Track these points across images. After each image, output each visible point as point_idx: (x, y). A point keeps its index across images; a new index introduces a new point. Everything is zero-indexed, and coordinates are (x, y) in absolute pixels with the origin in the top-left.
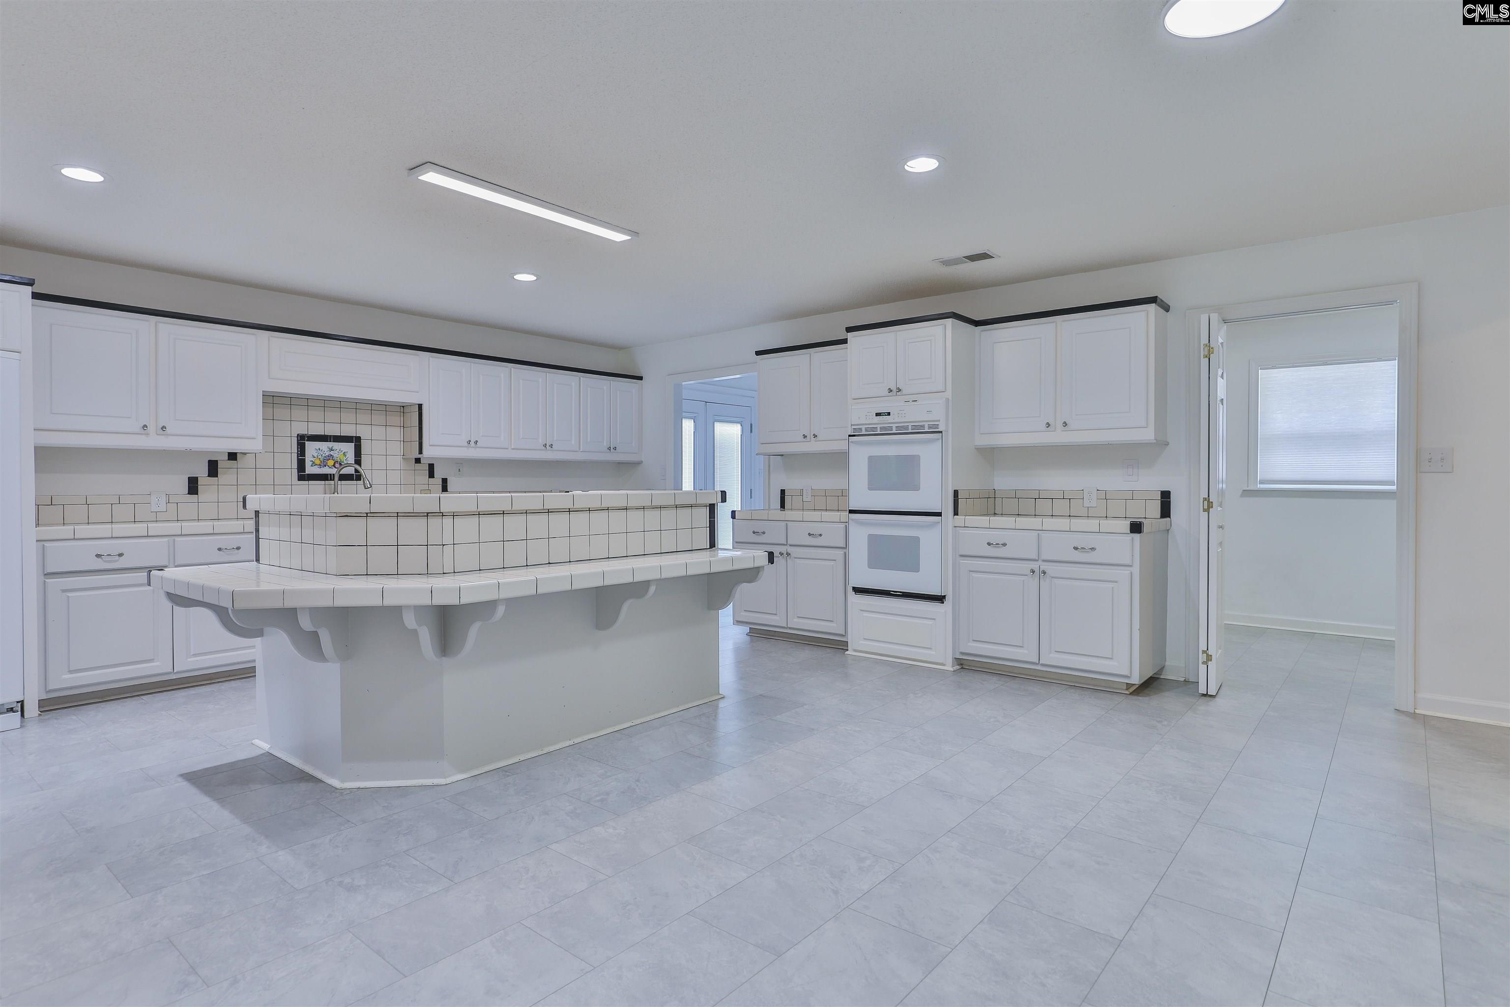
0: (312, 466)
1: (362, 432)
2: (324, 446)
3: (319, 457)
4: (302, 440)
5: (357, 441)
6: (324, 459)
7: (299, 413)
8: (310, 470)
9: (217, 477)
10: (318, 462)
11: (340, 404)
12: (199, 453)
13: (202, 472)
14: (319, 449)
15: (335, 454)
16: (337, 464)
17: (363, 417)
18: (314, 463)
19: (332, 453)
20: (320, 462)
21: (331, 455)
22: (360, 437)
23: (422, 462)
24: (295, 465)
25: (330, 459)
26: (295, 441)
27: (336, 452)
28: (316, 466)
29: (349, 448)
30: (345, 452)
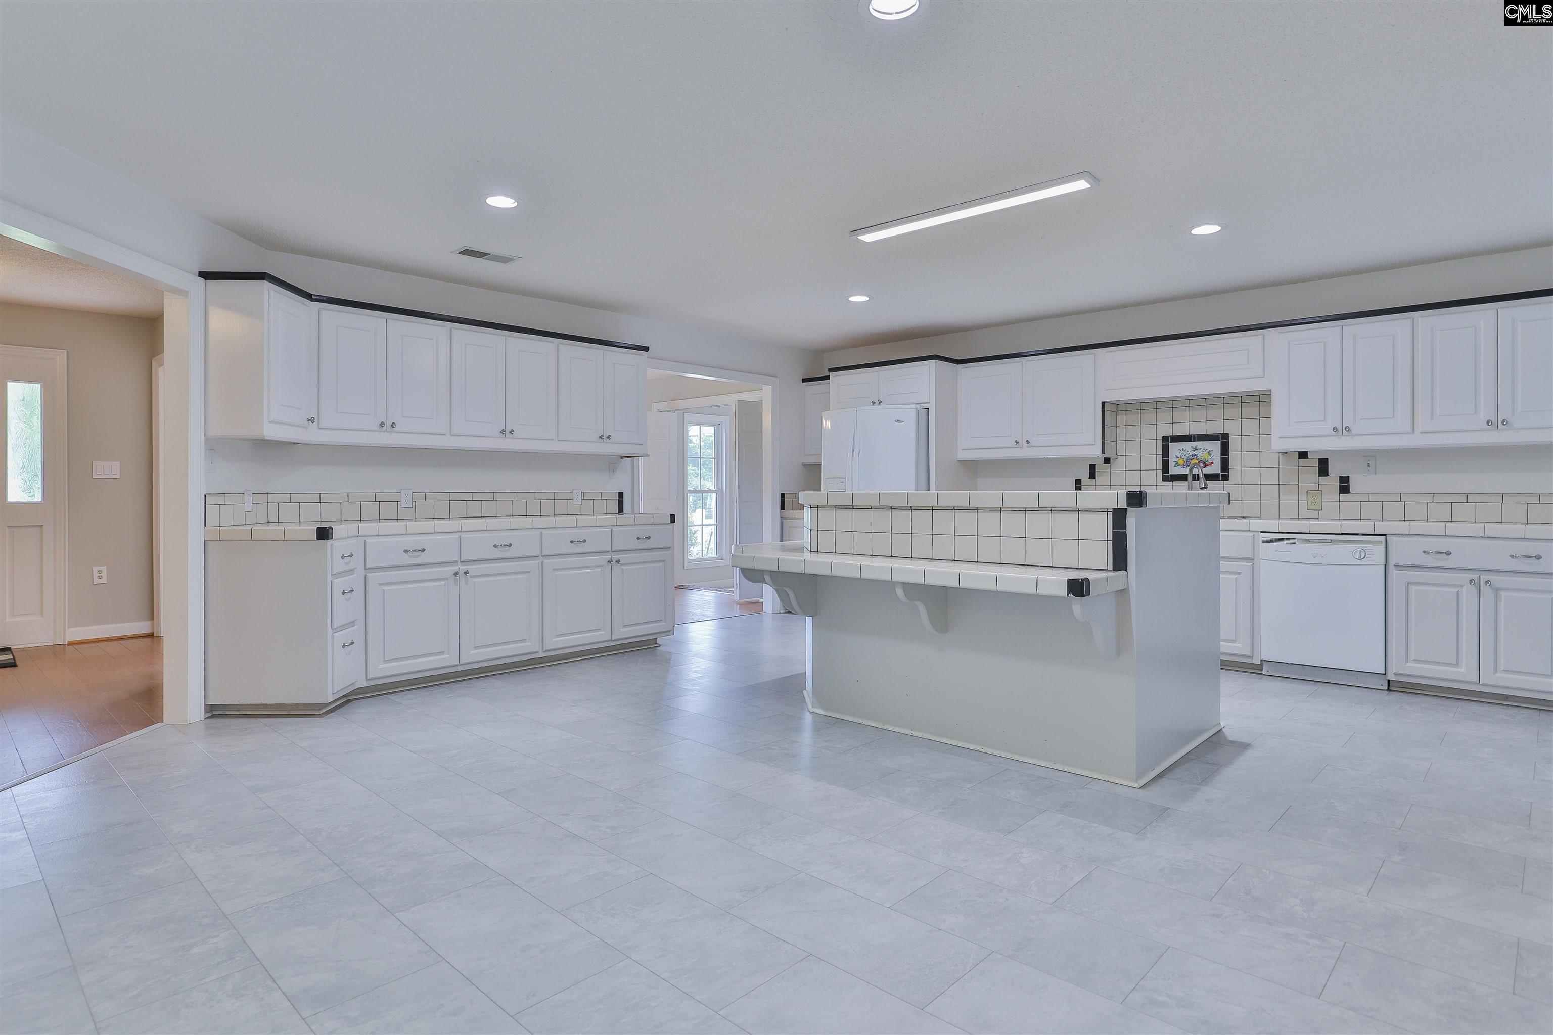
0: (1175, 466)
1: (1231, 428)
2: (1188, 446)
3: (1183, 457)
4: (1167, 440)
5: (1224, 439)
6: (1188, 459)
7: (1164, 416)
8: (1173, 470)
9: (1095, 478)
10: (1181, 462)
11: (1205, 402)
12: (1082, 459)
13: (1084, 474)
14: (1183, 449)
15: (1199, 454)
16: (1201, 464)
17: (1231, 412)
18: (1177, 463)
19: (1196, 452)
20: (1183, 462)
21: (1195, 455)
22: (1228, 434)
23: (1309, 457)
24: (1160, 466)
25: (1193, 459)
26: (1160, 443)
27: (1200, 451)
28: (1179, 467)
29: (1215, 447)
30: (1209, 451)
